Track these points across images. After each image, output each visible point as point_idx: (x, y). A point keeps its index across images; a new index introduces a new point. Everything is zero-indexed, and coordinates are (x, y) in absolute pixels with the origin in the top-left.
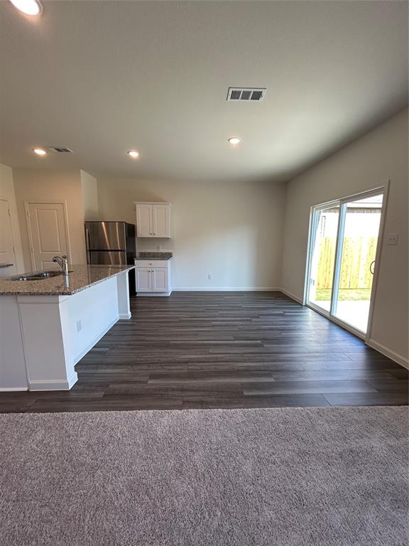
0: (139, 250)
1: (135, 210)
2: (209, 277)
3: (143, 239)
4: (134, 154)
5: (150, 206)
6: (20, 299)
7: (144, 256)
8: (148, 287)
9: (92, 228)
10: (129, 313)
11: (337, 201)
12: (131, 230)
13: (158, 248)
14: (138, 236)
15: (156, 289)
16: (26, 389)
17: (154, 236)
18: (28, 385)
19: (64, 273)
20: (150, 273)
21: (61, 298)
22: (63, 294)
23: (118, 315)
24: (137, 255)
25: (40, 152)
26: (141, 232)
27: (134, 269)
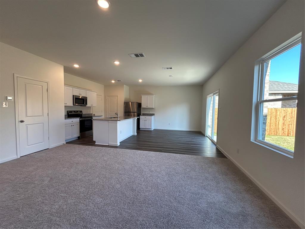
0: (142, 113)
1: (141, 97)
2: (169, 124)
3: (144, 108)
4: (140, 81)
5: (147, 96)
6: (109, 122)
7: (144, 115)
8: (144, 126)
9: (126, 104)
10: (136, 133)
11: (212, 94)
12: (139, 105)
13: (149, 112)
14: (142, 107)
15: (147, 127)
16: (108, 145)
17: (148, 107)
18: (109, 144)
19: (118, 118)
20: (145, 121)
21: (118, 122)
22: (118, 121)
23: (132, 134)
24: (141, 114)
25: (113, 82)
26: (143, 106)
27: (140, 118)
